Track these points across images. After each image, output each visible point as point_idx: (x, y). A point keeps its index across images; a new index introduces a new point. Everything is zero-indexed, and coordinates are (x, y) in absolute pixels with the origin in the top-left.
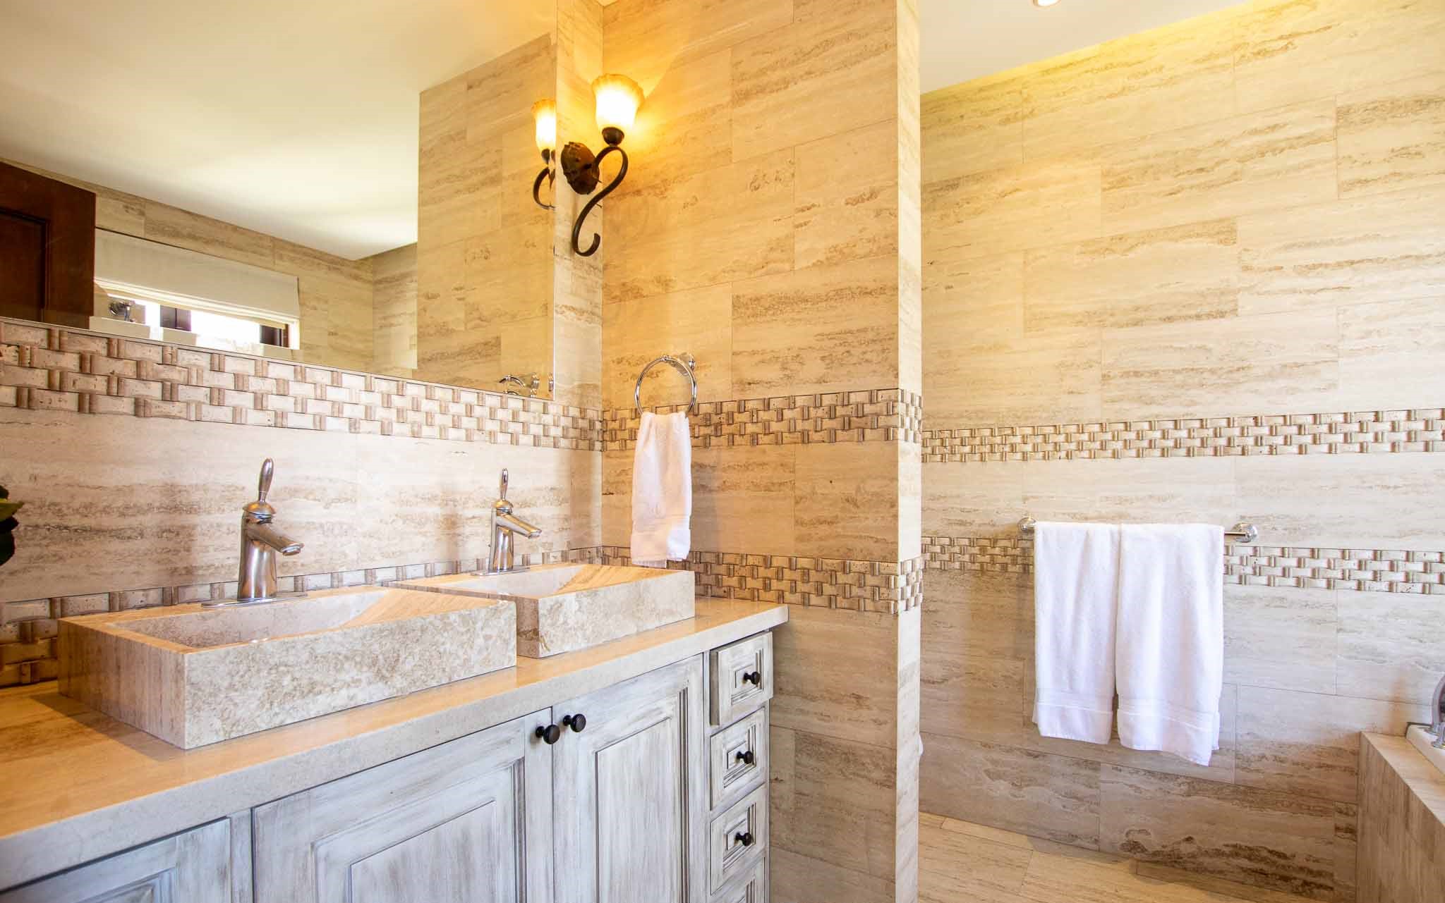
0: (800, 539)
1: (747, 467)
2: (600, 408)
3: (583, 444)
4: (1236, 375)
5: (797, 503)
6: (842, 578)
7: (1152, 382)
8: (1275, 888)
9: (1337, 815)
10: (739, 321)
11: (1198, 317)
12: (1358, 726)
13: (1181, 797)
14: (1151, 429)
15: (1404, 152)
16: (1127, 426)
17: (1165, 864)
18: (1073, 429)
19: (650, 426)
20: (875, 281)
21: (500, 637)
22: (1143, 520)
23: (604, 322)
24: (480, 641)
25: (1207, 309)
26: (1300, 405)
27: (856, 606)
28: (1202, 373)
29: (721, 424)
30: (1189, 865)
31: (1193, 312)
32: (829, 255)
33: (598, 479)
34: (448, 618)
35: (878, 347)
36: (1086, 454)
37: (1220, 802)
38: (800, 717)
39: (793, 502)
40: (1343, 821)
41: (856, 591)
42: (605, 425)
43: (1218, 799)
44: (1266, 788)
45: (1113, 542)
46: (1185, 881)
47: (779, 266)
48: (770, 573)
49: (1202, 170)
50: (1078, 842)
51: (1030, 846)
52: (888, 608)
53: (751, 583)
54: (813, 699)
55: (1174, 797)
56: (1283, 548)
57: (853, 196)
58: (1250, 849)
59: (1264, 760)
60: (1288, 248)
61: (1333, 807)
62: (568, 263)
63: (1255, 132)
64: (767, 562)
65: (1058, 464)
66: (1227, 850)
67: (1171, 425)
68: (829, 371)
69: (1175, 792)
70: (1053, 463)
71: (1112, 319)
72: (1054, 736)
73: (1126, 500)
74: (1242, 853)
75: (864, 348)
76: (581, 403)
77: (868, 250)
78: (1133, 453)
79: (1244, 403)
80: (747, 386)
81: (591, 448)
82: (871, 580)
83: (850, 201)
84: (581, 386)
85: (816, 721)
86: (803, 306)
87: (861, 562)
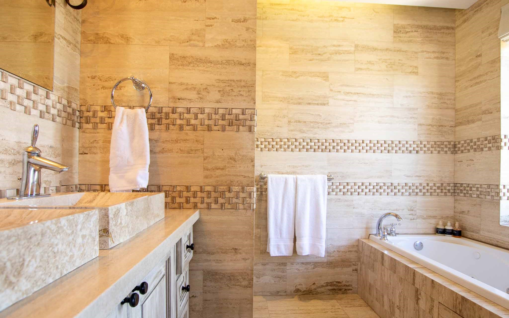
0: (206, 177)
1: (177, 141)
2: (78, 103)
3: (69, 123)
4: (328, 125)
5: (205, 159)
6: (228, 195)
7: (304, 125)
8: (338, 293)
9: (353, 266)
10: (173, 67)
11: (318, 104)
12: (358, 237)
13: (312, 270)
14: (303, 142)
15: (370, 63)
16: (296, 140)
17: (307, 294)
18: (279, 140)
19: (123, 115)
20: (245, 59)
21: (90, 235)
22: (301, 173)
23: (82, 53)
24: (79, 240)
25: (320, 102)
26: (345, 137)
27: (235, 207)
28: (318, 123)
29: (161, 118)
30: (314, 293)
31: (316, 102)
32: (223, 43)
33: (77, 145)
34: (60, 223)
35: (246, 89)
36: (283, 149)
37: (323, 269)
38: (206, 264)
39: (203, 159)
40: (354, 267)
41: (234, 200)
42: (82, 114)
43: (322, 268)
44: (335, 261)
45: (294, 181)
46: (315, 299)
47: (196, 43)
48: (189, 194)
49: (319, 54)
50: (280, 294)
51: (264, 299)
52: (250, 207)
53: (178, 200)
54: (213, 254)
55: (310, 270)
56: (340, 183)
57: (236, 19)
58: (331, 283)
59: (335, 252)
60: (342, 86)
61: (352, 264)
62: (62, 9)
63: (334, 46)
64: (188, 189)
65: (273, 153)
66: (325, 285)
67: (309, 141)
68: (222, 97)
69: (310, 268)
70: (272, 152)
71: (292, 101)
72: (275, 255)
73: (296, 167)
74: (329, 284)
75: (240, 89)
76: (68, 98)
77: (242, 45)
78: (298, 150)
79: (331, 134)
80: (177, 100)
81: (73, 126)
82: (242, 195)
83: (234, 20)
84: (69, 87)
85: (214, 264)
86: (209, 64)
87: (238, 187)
